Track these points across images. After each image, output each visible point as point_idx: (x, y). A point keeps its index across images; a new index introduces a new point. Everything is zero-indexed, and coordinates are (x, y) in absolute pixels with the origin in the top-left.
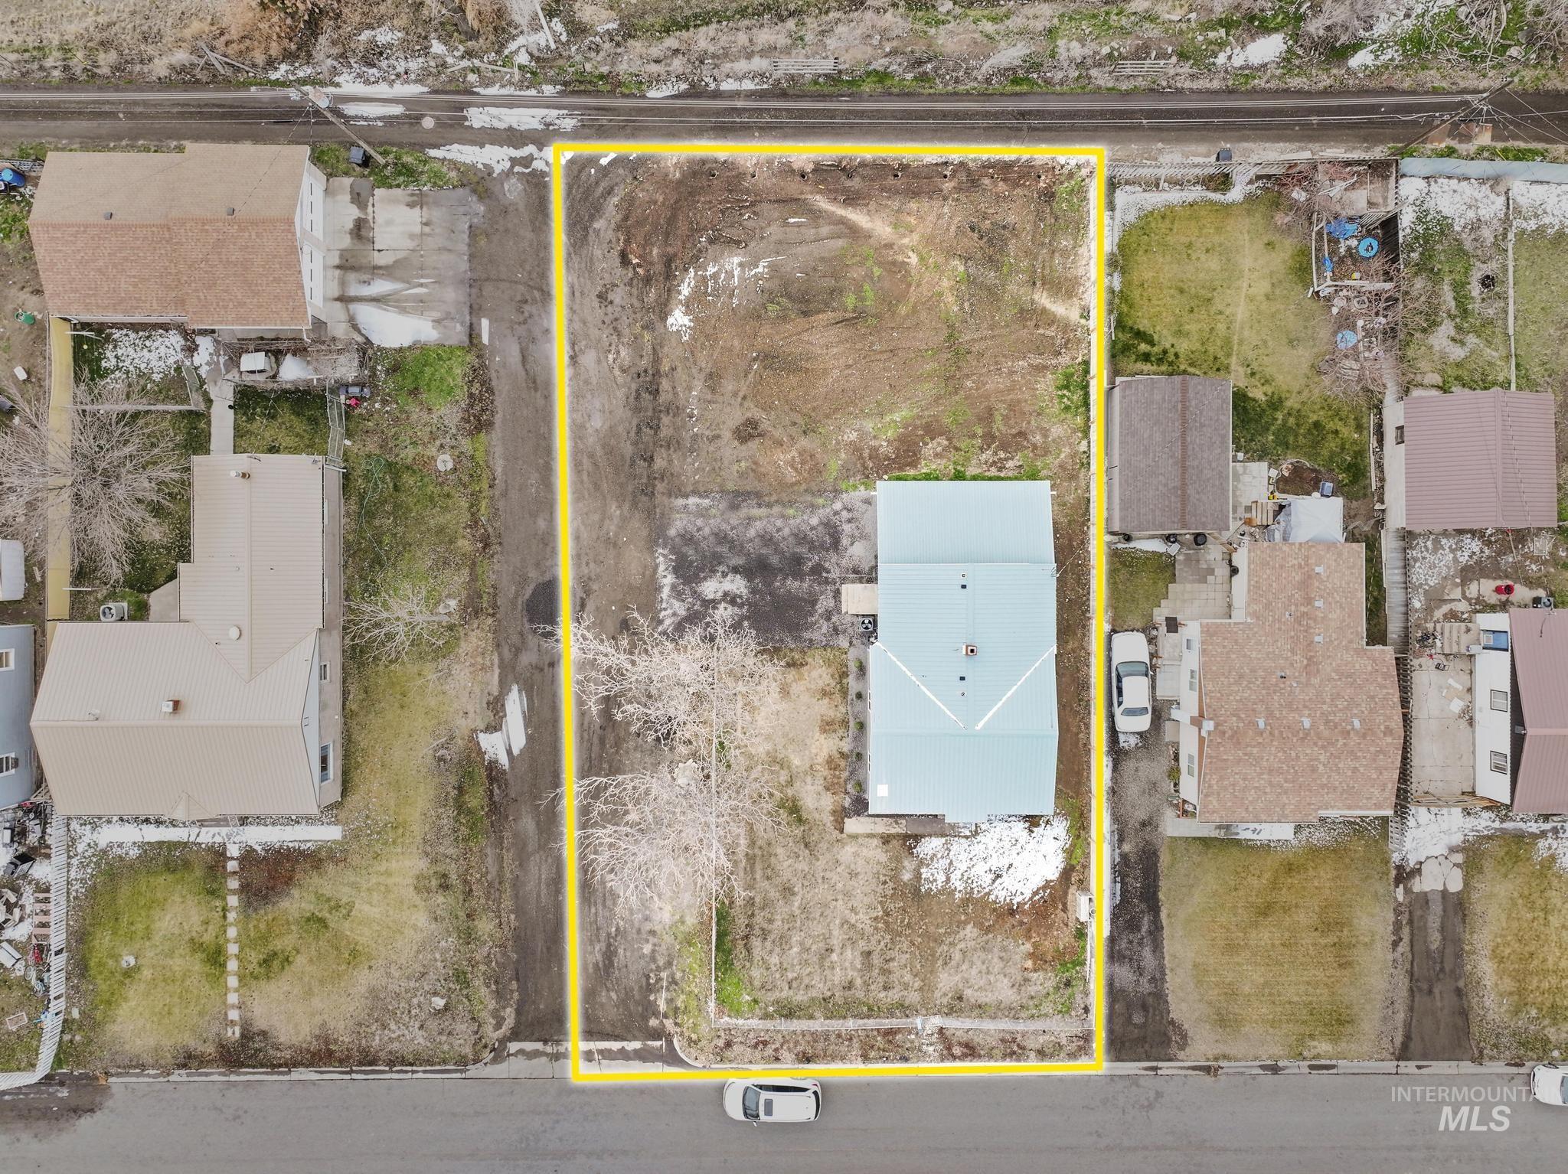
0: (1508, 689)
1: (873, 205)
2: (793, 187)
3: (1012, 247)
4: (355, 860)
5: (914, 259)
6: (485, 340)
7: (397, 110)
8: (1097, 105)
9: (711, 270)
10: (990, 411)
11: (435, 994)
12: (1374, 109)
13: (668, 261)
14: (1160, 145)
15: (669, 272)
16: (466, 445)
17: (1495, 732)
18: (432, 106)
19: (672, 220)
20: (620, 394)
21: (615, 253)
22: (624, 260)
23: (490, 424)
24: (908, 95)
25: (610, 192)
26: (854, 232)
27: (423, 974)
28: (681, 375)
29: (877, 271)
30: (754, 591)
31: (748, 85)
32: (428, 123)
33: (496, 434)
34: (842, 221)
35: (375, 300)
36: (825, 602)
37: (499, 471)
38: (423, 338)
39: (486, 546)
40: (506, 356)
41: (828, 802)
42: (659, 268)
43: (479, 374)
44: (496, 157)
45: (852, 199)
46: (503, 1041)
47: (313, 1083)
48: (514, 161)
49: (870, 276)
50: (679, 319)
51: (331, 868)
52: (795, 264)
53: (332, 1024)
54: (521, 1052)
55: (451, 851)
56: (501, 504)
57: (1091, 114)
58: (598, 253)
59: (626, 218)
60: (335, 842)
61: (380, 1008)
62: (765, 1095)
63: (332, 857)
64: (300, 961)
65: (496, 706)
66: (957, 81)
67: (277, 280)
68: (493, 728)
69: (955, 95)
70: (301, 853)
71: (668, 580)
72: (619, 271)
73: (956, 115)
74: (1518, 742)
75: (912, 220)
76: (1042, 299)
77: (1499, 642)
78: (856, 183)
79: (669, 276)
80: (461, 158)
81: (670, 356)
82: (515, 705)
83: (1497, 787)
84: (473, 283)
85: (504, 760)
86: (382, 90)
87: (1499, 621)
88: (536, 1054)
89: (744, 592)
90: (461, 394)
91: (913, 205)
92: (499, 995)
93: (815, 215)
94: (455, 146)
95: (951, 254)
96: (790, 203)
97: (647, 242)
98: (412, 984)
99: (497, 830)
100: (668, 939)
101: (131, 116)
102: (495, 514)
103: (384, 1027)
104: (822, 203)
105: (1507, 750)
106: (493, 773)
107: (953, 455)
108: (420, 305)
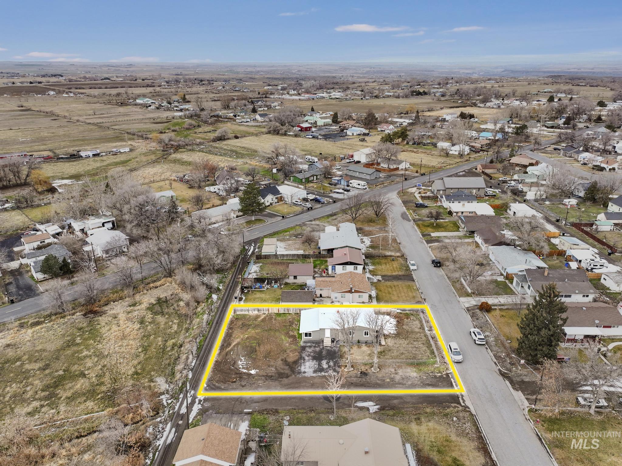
0: (342, 266)
1: (232, 341)
3: (247, 323)
4: (416, 440)
5: (246, 336)
6: (251, 410)
7: (174, 430)
8: (218, 314)
9: (241, 366)
10: (284, 326)
11: (453, 420)
12: (231, 286)
13: (237, 374)
15: (240, 374)
16: (282, 414)
17: (350, 268)
18: (176, 421)
19: (226, 373)
20: (271, 383)
21: (231, 384)
22: (235, 382)
23: (276, 410)
25: (214, 385)
26: (238, 344)
27: (448, 424)
28: (268, 372)
29: (248, 341)
30: (326, 359)
31: (194, 361)
32: (180, 422)
33: (279, 408)
34: (234, 346)
36: (329, 348)
37: (290, 408)
38: (247, 425)
39: (313, 410)
40: (257, 406)
41: (378, 347)
42: (238, 376)
43: (261, 412)
44: (196, 408)
45: (230, 344)
46: (462, 406)
47: (495, 454)
48: (199, 403)
50: (253, 372)
51: (420, 447)
52: (243, 353)
53: (473, 447)
54: (464, 402)
55: (407, 417)
56: (300, 407)
57: (219, 317)
59: (223, 382)
60: (411, 446)
61: (462, 434)
62: (453, 350)
63: (417, 446)
64: (454, 454)
65: (361, 408)
66: (206, 331)
67: (227, 434)
68: (368, 409)
69: (209, 332)
70: (417, 455)
71: (323, 373)
72: (237, 383)
73: (213, 332)
74: (351, 264)
75: (237, 336)
76: (259, 319)
77: (334, 268)
80: (194, 415)
81: (262, 373)
82: (361, 404)
83: (360, 268)
84: (233, 413)
85: (378, 407)
86: (165, 434)
87: (330, 268)
88: (463, 399)
89: (326, 361)
90: (266, 416)
91: (234, 336)
92: (448, 407)
93: (232, 350)
94: (190, 416)
95: (246, 331)
96: (227, 354)
97: (231, 378)
98: (452, 426)
99: (398, 408)
100: (421, 374)
102: (303, 409)
103: (468, 433)
104: (229, 349)
105: (353, 266)
106: (381, 409)
107: (294, 330)
108: (237, 425)
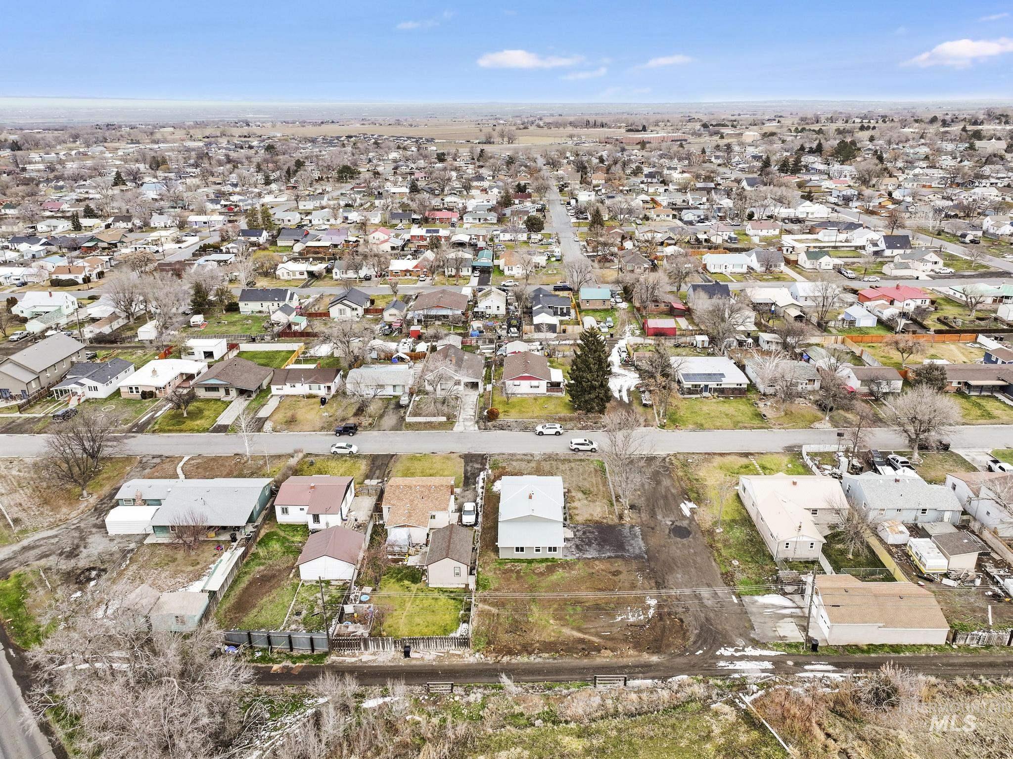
1: (571, 639)
2: (609, 644)
3: (507, 626)
5: (551, 621)
7: (807, 667)
9: (642, 617)
10: (517, 579)
13: (661, 619)
14: (434, 663)
15: (660, 616)
16: (730, 569)
18: (791, 669)
19: (664, 632)
20: (671, 582)
21: (686, 622)
22: (681, 620)
24: (557, 681)
25: (695, 643)
26: (579, 630)
28: (647, 587)
29: (568, 617)
32: (790, 663)
34: (585, 633)
35: (786, 608)
36: (579, 533)
37: (714, 563)
38: (761, 597)
41: (573, 494)
42: (665, 618)
43: (732, 587)
44: (752, 652)
45: (582, 641)
48: (743, 650)
49: (571, 616)
50: (652, 602)
52: (603, 620)
58: (694, 623)
59: (685, 633)
65: (693, 513)
66: (533, 687)
68: (693, 508)
72: (682, 617)
75: (553, 634)
76: (494, 610)
78: (580, 646)
79: (660, 615)
80: (769, 651)
81: (653, 592)
82: (687, 513)
84: (746, 613)
86: (818, 674)
90: (737, 582)
91: (552, 639)
93: (597, 635)
94: (773, 655)
95: (535, 624)
96: (611, 639)
97: (673, 626)
101: (935, 665)
104: (595, 639)
108: (766, 606)
